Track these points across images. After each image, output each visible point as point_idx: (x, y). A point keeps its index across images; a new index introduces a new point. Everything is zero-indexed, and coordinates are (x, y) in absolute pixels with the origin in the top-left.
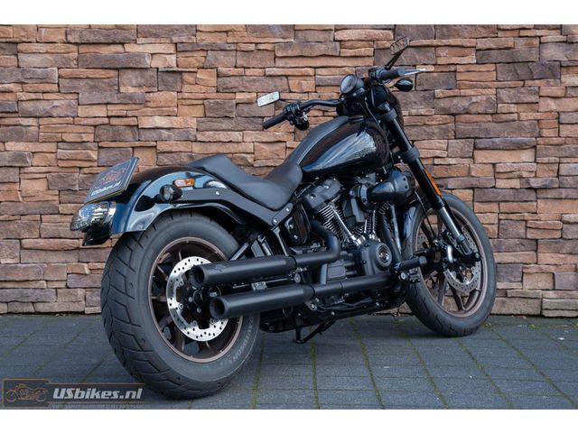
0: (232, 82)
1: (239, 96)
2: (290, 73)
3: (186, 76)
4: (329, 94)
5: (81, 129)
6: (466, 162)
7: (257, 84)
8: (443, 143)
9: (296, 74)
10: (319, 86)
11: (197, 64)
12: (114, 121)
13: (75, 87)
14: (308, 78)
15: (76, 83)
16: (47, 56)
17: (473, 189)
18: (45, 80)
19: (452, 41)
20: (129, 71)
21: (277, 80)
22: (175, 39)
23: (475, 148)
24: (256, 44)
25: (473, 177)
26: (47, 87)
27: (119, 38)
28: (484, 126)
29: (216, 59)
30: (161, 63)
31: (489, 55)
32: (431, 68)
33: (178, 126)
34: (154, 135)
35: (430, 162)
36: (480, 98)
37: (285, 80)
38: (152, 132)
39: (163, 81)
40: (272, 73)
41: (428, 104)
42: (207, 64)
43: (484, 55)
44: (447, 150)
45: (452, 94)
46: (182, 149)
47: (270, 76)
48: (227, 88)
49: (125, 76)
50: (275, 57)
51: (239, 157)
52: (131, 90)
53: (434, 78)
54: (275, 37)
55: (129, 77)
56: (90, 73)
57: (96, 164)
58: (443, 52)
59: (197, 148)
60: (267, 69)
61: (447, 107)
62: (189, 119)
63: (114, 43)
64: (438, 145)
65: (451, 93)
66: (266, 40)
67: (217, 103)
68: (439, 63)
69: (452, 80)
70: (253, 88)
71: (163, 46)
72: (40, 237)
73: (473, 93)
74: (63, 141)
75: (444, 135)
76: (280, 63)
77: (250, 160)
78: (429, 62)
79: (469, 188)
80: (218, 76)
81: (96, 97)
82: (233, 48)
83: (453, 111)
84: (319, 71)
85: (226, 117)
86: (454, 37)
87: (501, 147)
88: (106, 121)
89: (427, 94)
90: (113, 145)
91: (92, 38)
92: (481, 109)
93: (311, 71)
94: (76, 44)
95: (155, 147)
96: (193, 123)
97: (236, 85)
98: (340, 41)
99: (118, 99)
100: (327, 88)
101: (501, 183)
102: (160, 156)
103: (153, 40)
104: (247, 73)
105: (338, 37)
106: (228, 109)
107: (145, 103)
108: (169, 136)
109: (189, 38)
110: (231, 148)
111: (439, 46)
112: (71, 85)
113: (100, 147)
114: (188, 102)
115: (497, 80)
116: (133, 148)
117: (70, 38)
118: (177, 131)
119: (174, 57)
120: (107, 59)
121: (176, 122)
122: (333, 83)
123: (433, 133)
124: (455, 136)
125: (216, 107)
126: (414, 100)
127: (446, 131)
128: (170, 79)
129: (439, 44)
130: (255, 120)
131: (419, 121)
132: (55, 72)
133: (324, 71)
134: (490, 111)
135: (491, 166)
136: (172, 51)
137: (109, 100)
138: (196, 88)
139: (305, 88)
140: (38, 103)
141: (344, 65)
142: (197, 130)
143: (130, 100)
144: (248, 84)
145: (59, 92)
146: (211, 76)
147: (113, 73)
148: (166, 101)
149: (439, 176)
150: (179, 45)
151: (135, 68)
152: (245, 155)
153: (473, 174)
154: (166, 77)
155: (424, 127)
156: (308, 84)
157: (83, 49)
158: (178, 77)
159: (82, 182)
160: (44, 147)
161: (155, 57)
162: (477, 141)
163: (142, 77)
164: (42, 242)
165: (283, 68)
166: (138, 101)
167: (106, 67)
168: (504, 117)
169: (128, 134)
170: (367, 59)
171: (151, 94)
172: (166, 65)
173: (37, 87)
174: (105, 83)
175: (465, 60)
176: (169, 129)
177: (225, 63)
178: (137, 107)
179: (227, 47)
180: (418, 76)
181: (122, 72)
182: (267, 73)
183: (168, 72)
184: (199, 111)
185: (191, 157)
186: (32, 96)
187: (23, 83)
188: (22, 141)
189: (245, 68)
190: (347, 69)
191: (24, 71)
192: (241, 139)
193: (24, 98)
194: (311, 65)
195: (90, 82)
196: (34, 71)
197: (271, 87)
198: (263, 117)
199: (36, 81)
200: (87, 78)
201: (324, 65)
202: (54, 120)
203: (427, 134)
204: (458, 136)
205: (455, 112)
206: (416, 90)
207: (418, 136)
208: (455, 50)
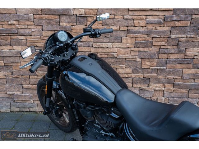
0: (109, 21)
2: (135, 18)
3: (89, 19)
4: (152, 27)
7: (120, 22)
9: (138, 18)
10: (147, 24)
11: (94, 13)
13: (41, 23)
14: (143, 20)
15: (41, 21)
18: (28, 19)
20: (64, 16)
21: (129, 21)
26: (29, 23)
29: (102, 11)
30: (78, 12)
37: (132, 21)
40: (127, 18)
41: (195, 32)
42: (98, 13)
46: (87, 50)
47: (126, 19)
48: (106, 24)
49: (62, 18)
51: (111, 54)
52: (65, 25)
55: (64, 18)
56: (47, 17)
59: (93, 50)
60: (125, 16)
72: (29, 84)
74: (37, 46)
77: (116, 56)
84: (148, 17)
85: (106, 37)
93: (144, 17)
96: (92, 39)
97: (111, 23)
99: (59, 28)
100: (151, 25)
104: (116, 18)
107: (71, 30)
108: (81, 45)
110: (108, 50)
112: (39, 22)
118: (84, 43)
120: (54, 10)
122: (154, 23)
123: (196, 45)
126: (189, 30)
128: (82, 20)
130: (118, 38)
131: (190, 40)
132: (32, 16)
133: (150, 17)
139: (141, 25)
140: (26, 30)
141: (159, 14)
142: (93, 42)
144: (116, 23)
145: (34, 25)
147: (57, 17)
148: (80, 29)
151: (67, 15)
152: (113, 53)
154: (80, 19)
155: (192, 43)
156: (142, 23)
158: (85, 19)
161: (75, 10)
163: (70, 19)
164: (30, 86)
165: (132, 15)
167: (54, 14)
170: (170, 12)
171: (73, 26)
172: (80, 14)
173: (25, 23)
174: (53, 21)
176: (81, 42)
180: (193, 19)
181: (61, 17)
182: (125, 18)
183: (81, 16)
186: (23, 27)
187: (19, 21)
188: (20, 46)
189: (115, 15)
190: (161, 17)
191: (19, 16)
192: (112, 46)
193: (19, 28)
194: (145, 14)
195: (47, 21)
196: (23, 16)
197: (126, 24)
198: (122, 37)
199: (24, 20)
200: (46, 19)
201: (151, 14)
202: (32, 37)
203: (193, 45)
206: (190, 26)
207: (188, 46)
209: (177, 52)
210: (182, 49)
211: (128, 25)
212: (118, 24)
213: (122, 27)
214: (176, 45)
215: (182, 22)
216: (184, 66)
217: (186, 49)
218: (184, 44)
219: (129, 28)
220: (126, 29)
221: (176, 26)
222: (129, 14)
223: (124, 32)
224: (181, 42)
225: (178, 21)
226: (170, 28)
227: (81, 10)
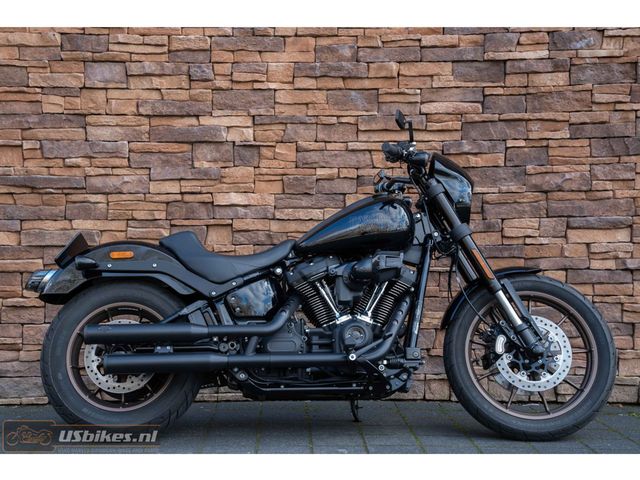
0: (313, 157)
1: (320, 172)
2: (374, 148)
3: (264, 151)
5: (152, 206)
6: (559, 241)
7: (339, 159)
8: (535, 222)
11: (276, 138)
12: (187, 198)
13: (146, 162)
15: (148, 157)
16: (117, 129)
17: (566, 270)
18: (115, 154)
19: (544, 115)
20: (204, 145)
21: (360, 155)
22: (253, 112)
23: (568, 227)
24: (338, 117)
25: (566, 257)
26: (117, 162)
27: (194, 110)
28: (577, 203)
29: (296, 133)
30: (237, 136)
31: (583, 130)
32: (522, 143)
33: (256, 203)
34: (230, 212)
35: (521, 241)
36: (573, 174)
37: (368, 155)
38: (228, 209)
39: (239, 155)
40: (355, 148)
41: (519, 181)
42: (286, 138)
43: (578, 129)
44: (539, 229)
45: (545, 170)
46: (260, 227)
47: (353, 151)
48: (307, 164)
49: (199, 151)
50: (358, 130)
52: (206, 165)
53: (525, 154)
54: (358, 110)
55: (204, 151)
56: (162, 147)
58: (534, 126)
59: (275, 227)
60: (350, 144)
61: (539, 183)
62: (267, 196)
63: (189, 116)
64: (529, 224)
65: (543, 169)
66: (348, 113)
67: (297, 179)
68: (531, 137)
69: (544, 156)
70: (335, 164)
71: (240, 119)
73: (566, 169)
74: (134, 219)
75: (535, 214)
76: (362, 137)
78: (520, 137)
79: (562, 269)
80: (297, 151)
81: (169, 172)
82: (314, 120)
83: (545, 188)
85: (306, 193)
86: (546, 110)
87: (595, 226)
88: (179, 197)
89: (517, 170)
90: (186, 223)
91: (165, 110)
92: (574, 187)
94: (148, 116)
95: (231, 225)
96: (271, 200)
97: (317, 160)
98: (426, 114)
99: (192, 174)
101: (596, 264)
102: (236, 235)
103: (229, 112)
104: (329, 148)
105: (424, 110)
106: (308, 185)
107: (220, 179)
108: (246, 214)
109: (268, 111)
111: (530, 120)
112: (143, 159)
113: (172, 226)
114: (267, 178)
115: (591, 156)
116: (207, 226)
117: (142, 110)
118: (254, 208)
119: (251, 131)
120: (181, 132)
121: (253, 199)
123: (524, 211)
124: (547, 214)
125: (295, 183)
126: (504, 176)
127: (538, 209)
128: (247, 153)
129: (531, 118)
130: (337, 197)
131: (510, 198)
132: (125, 147)
134: (584, 188)
135: (585, 246)
136: (250, 123)
137: (183, 175)
138: (275, 163)
139: (390, 163)
140: (107, 179)
141: (430, 139)
142: (275, 207)
143: (204, 176)
144: (329, 160)
145: (130, 167)
146: (290, 151)
147: (186, 147)
148: (243, 176)
149: (530, 256)
150: (257, 118)
151: (210, 142)
153: (566, 254)
154: (243, 151)
155: (515, 205)
157: (155, 122)
158: (255, 151)
160: (114, 225)
161: (231, 130)
162: (571, 219)
163: (218, 151)
165: (367, 142)
166: (213, 177)
167: (180, 140)
168: (599, 194)
169: (202, 212)
170: (454, 133)
171: (227, 169)
172: (243, 139)
173: (107, 162)
174: (178, 157)
175: (558, 135)
176: (245, 206)
177: (305, 137)
178: (212, 183)
179: (307, 119)
180: (509, 151)
181: (196, 146)
182: (350, 148)
183: (244, 146)
184: (277, 187)
185: (269, 236)
186: (102, 171)
187: (91, 157)
188: (90, 219)
189: (326, 142)
190: (434, 144)
191: (92, 145)
192: (321, 216)
193: (92, 173)
195: (162, 157)
196: (103, 145)
197: (353, 164)
198: (345, 194)
199: (104, 155)
200: (160, 152)
202: (124, 197)
203: (518, 212)
204: (550, 214)
205: (547, 189)
206: (505, 166)
207: (508, 214)
208: (547, 123)
209: (481, 227)
210: (492, 219)
211: (357, 165)
212: (335, 162)
213: (345, 170)
214: (478, 213)
215: (484, 156)
217: (503, 220)
218: (497, 209)
219: (361, 172)
220: (353, 173)
221: (473, 165)
222: (360, 139)
223: (349, 182)
224: (488, 203)
225: (475, 154)
227: (244, 130)
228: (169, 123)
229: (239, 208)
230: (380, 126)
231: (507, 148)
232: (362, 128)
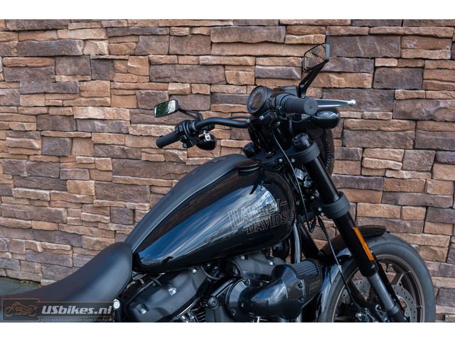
0: (166, 71)
1: (173, 87)
2: (226, 63)
3: (118, 65)
5: (24, 118)
6: (423, 176)
7: (191, 74)
8: (398, 153)
9: (233, 63)
10: (259, 78)
11: (128, 51)
12: (53, 111)
13: (17, 76)
14: (248, 69)
15: (18, 72)
17: (426, 207)
19: (422, 31)
20: (64, 59)
21: (212, 70)
23: (436, 161)
24: (191, 27)
25: (429, 194)
27: (52, 24)
28: (450, 136)
29: (148, 45)
30: (93, 49)
32: (394, 63)
33: (111, 118)
34: (89, 125)
35: (381, 173)
36: (449, 102)
37: (221, 70)
38: (88, 123)
39: (95, 69)
40: (206, 62)
41: (385, 106)
42: (138, 51)
44: (402, 162)
45: (416, 96)
46: (115, 141)
47: (205, 65)
48: (159, 78)
49: (60, 65)
50: (212, 43)
51: (170, 153)
52: (65, 79)
53: (396, 75)
55: (65, 64)
56: (28, 61)
57: (40, 152)
58: (410, 43)
59: (129, 142)
60: (201, 57)
61: (408, 111)
62: (123, 111)
63: (50, 30)
64: (392, 155)
65: (414, 94)
66: (202, 24)
67: (148, 94)
68: (404, 56)
69: (418, 78)
71: (94, 31)
73: (441, 96)
74: (10, 129)
75: (401, 143)
76: (216, 50)
78: (392, 55)
79: (423, 206)
80: (150, 65)
81: (34, 85)
82: (165, 32)
83: (415, 116)
84: (260, 61)
86: (426, 24)
88: (45, 110)
89: (385, 93)
90: (52, 134)
92: (449, 117)
93: (250, 61)
94: (15, 31)
95: (91, 138)
96: (126, 115)
97: (169, 74)
98: (287, 25)
99: (54, 88)
100: (268, 82)
102: (96, 148)
104: (181, 62)
105: (283, 21)
106: (159, 101)
107: (78, 92)
108: (103, 128)
111: (406, 35)
112: (13, 73)
113: (43, 136)
114: (121, 92)
116: (72, 138)
117: (9, 26)
118: (110, 122)
121: (109, 113)
122: (275, 75)
123: (388, 141)
124: (414, 145)
125: (148, 98)
126: (370, 99)
127: (404, 139)
128: (102, 67)
129: (407, 32)
131: (373, 125)
133: (265, 61)
136: (104, 36)
137: (45, 89)
138: (129, 77)
139: (243, 81)
141: (289, 54)
142: (130, 121)
143: (63, 89)
144: (181, 74)
145: (4, 81)
146: (142, 64)
147: (48, 61)
148: (99, 90)
149: (390, 190)
150: (109, 30)
151: (69, 56)
153: (429, 191)
154: (98, 65)
155: (379, 133)
156: (246, 76)
157: (22, 37)
158: (110, 64)
159: (29, 169)
161: (88, 43)
162: (440, 153)
163: (76, 65)
165: (220, 56)
166: (71, 91)
167: (41, 55)
169: (66, 124)
171: (85, 83)
172: (98, 52)
174: (42, 71)
175: (437, 55)
176: (102, 120)
177: (157, 50)
178: (72, 97)
179: (158, 31)
180: (377, 71)
181: (58, 60)
182: (201, 62)
183: (98, 59)
184: (131, 102)
185: (124, 151)
189: (178, 55)
190: (292, 60)
194: (251, 54)
195: (29, 71)
197: (206, 78)
200: (26, 66)
201: (266, 54)
203: (381, 141)
204: (417, 146)
205: (417, 117)
206: (373, 88)
207: (369, 143)
208: (425, 40)
209: (339, 155)
210: (352, 148)
211: (210, 80)
212: (186, 78)
213: (197, 86)
214: (337, 138)
215: (348, 75)
216: (359, 195)
217: (364, 149)
218: (358, 136)
219: (214, 89)
220: (207, 90)
221: (335, 86)
223: (202, 98)
224: (348, 129)
225: (339, 73)
226: (319, 90)
227: (98, 42)
228: (34, 38)
229: (96, 122)
230: (234, 38)
231: (375, 68)
232: (215, 40)
